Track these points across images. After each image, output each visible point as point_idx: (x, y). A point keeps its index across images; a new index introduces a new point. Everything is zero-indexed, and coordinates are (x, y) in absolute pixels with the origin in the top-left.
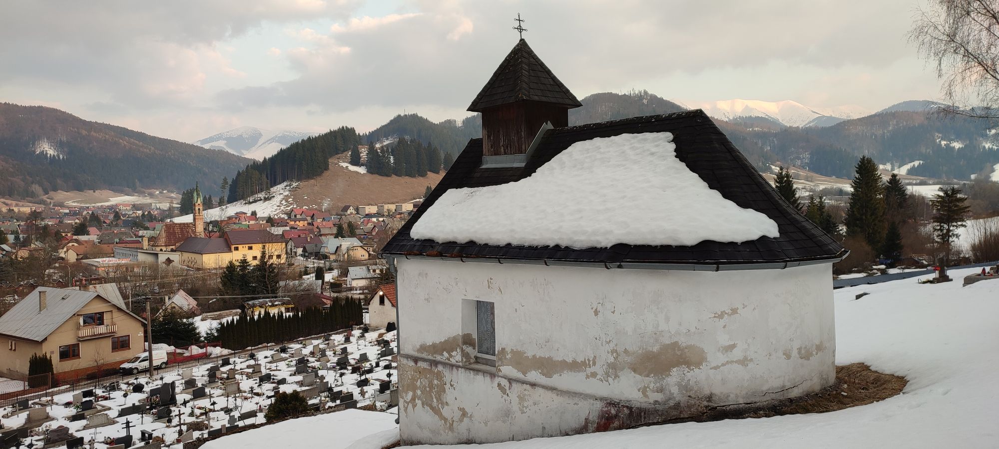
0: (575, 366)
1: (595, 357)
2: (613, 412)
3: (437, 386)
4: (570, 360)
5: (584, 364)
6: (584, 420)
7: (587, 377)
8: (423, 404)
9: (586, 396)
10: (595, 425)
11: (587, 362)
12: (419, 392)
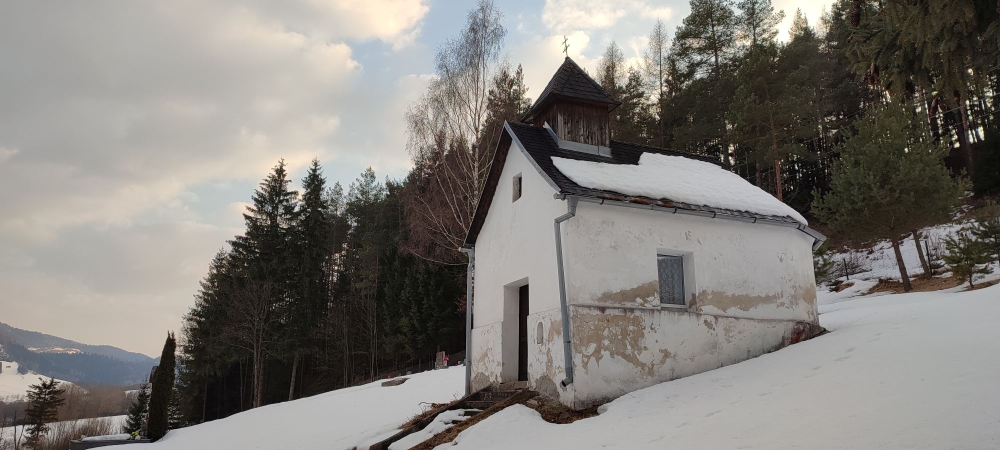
0: (768, 299)
1: (782, 291)
2: (801, 328)
3: (634, 332)
4: (763, 295)
5: (775, 297)
6: (781, 338)
7: (778, 306)
8: (612, 355)
9: (780, 321)
10: (790, 340)
11: (777, 295)
12: (606, 342)
